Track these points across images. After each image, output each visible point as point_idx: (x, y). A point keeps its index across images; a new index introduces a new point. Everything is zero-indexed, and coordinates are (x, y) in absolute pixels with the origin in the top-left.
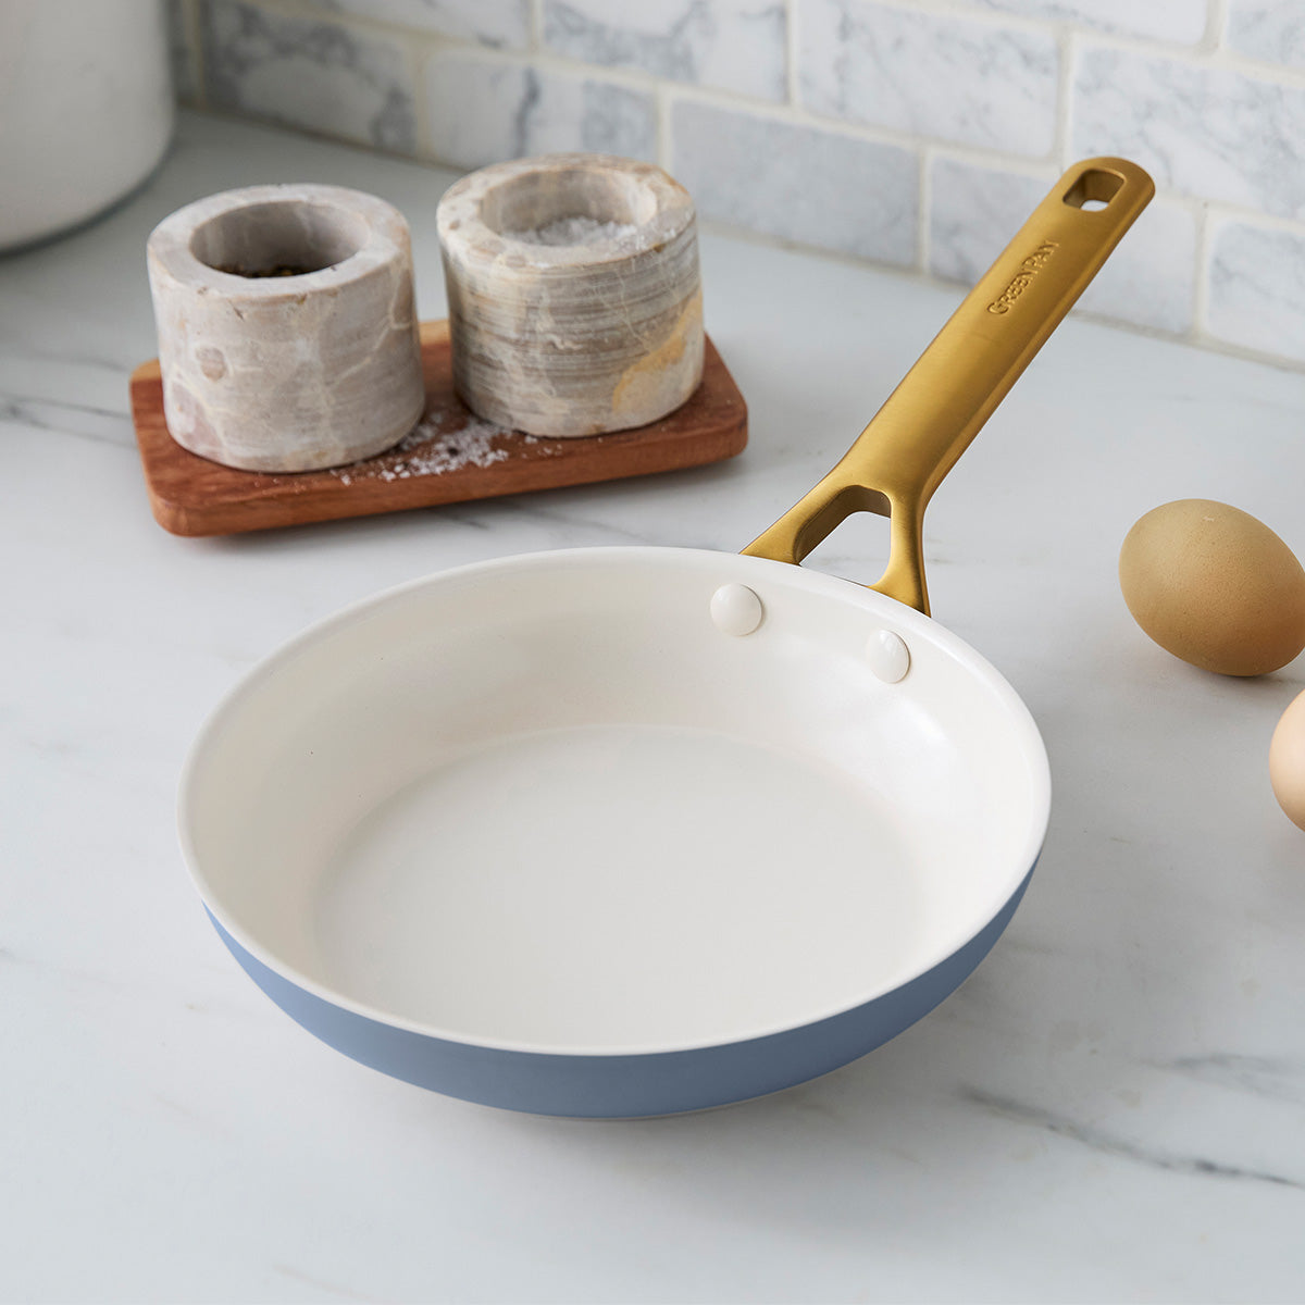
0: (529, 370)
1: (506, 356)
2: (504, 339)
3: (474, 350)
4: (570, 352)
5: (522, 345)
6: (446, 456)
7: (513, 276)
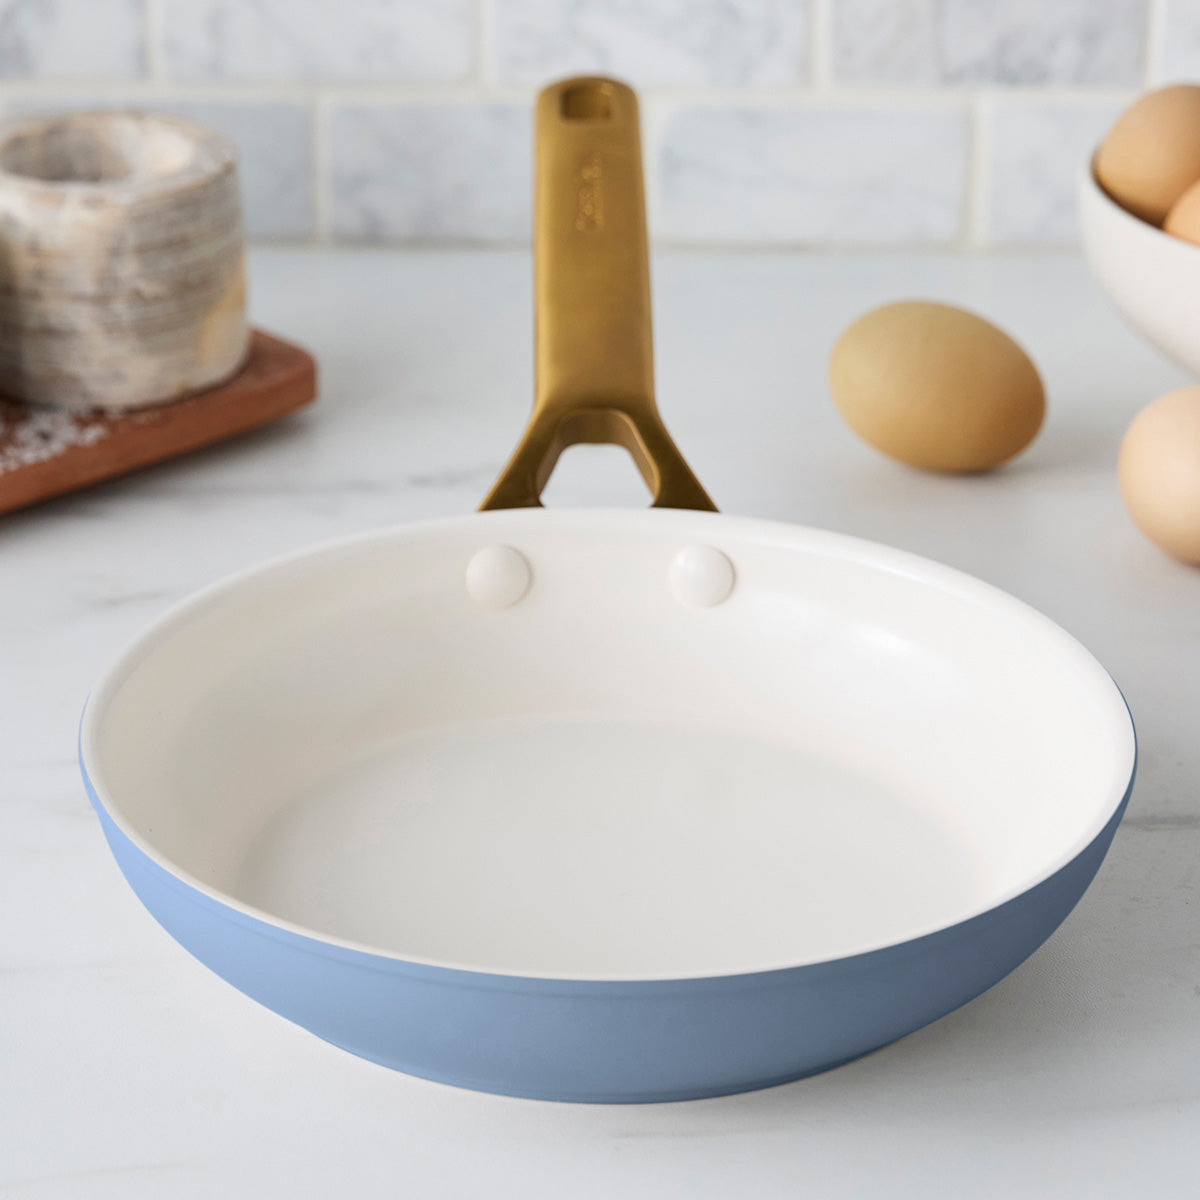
0: (112, 329)
1: (81, 318)
2: (79, 298)
3: (32, 323)
4: (157, 299)
5: (102, 300)
6: (36, 442)
7: (90, 217)
